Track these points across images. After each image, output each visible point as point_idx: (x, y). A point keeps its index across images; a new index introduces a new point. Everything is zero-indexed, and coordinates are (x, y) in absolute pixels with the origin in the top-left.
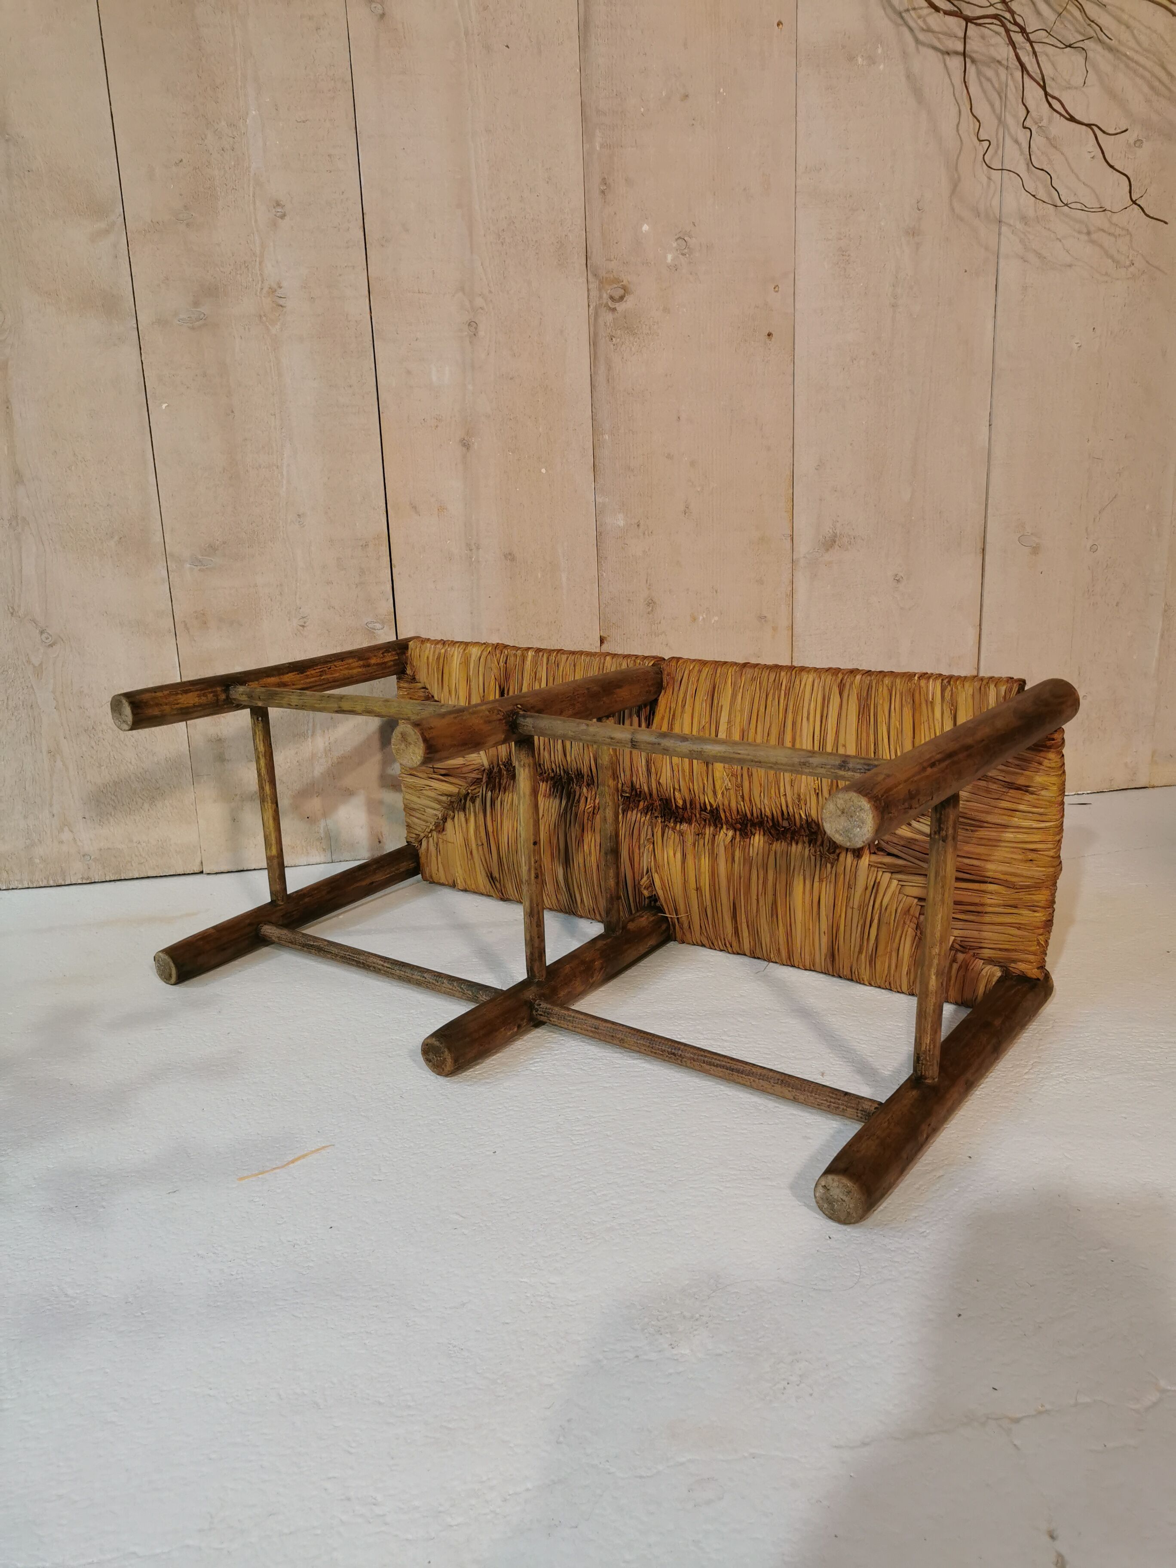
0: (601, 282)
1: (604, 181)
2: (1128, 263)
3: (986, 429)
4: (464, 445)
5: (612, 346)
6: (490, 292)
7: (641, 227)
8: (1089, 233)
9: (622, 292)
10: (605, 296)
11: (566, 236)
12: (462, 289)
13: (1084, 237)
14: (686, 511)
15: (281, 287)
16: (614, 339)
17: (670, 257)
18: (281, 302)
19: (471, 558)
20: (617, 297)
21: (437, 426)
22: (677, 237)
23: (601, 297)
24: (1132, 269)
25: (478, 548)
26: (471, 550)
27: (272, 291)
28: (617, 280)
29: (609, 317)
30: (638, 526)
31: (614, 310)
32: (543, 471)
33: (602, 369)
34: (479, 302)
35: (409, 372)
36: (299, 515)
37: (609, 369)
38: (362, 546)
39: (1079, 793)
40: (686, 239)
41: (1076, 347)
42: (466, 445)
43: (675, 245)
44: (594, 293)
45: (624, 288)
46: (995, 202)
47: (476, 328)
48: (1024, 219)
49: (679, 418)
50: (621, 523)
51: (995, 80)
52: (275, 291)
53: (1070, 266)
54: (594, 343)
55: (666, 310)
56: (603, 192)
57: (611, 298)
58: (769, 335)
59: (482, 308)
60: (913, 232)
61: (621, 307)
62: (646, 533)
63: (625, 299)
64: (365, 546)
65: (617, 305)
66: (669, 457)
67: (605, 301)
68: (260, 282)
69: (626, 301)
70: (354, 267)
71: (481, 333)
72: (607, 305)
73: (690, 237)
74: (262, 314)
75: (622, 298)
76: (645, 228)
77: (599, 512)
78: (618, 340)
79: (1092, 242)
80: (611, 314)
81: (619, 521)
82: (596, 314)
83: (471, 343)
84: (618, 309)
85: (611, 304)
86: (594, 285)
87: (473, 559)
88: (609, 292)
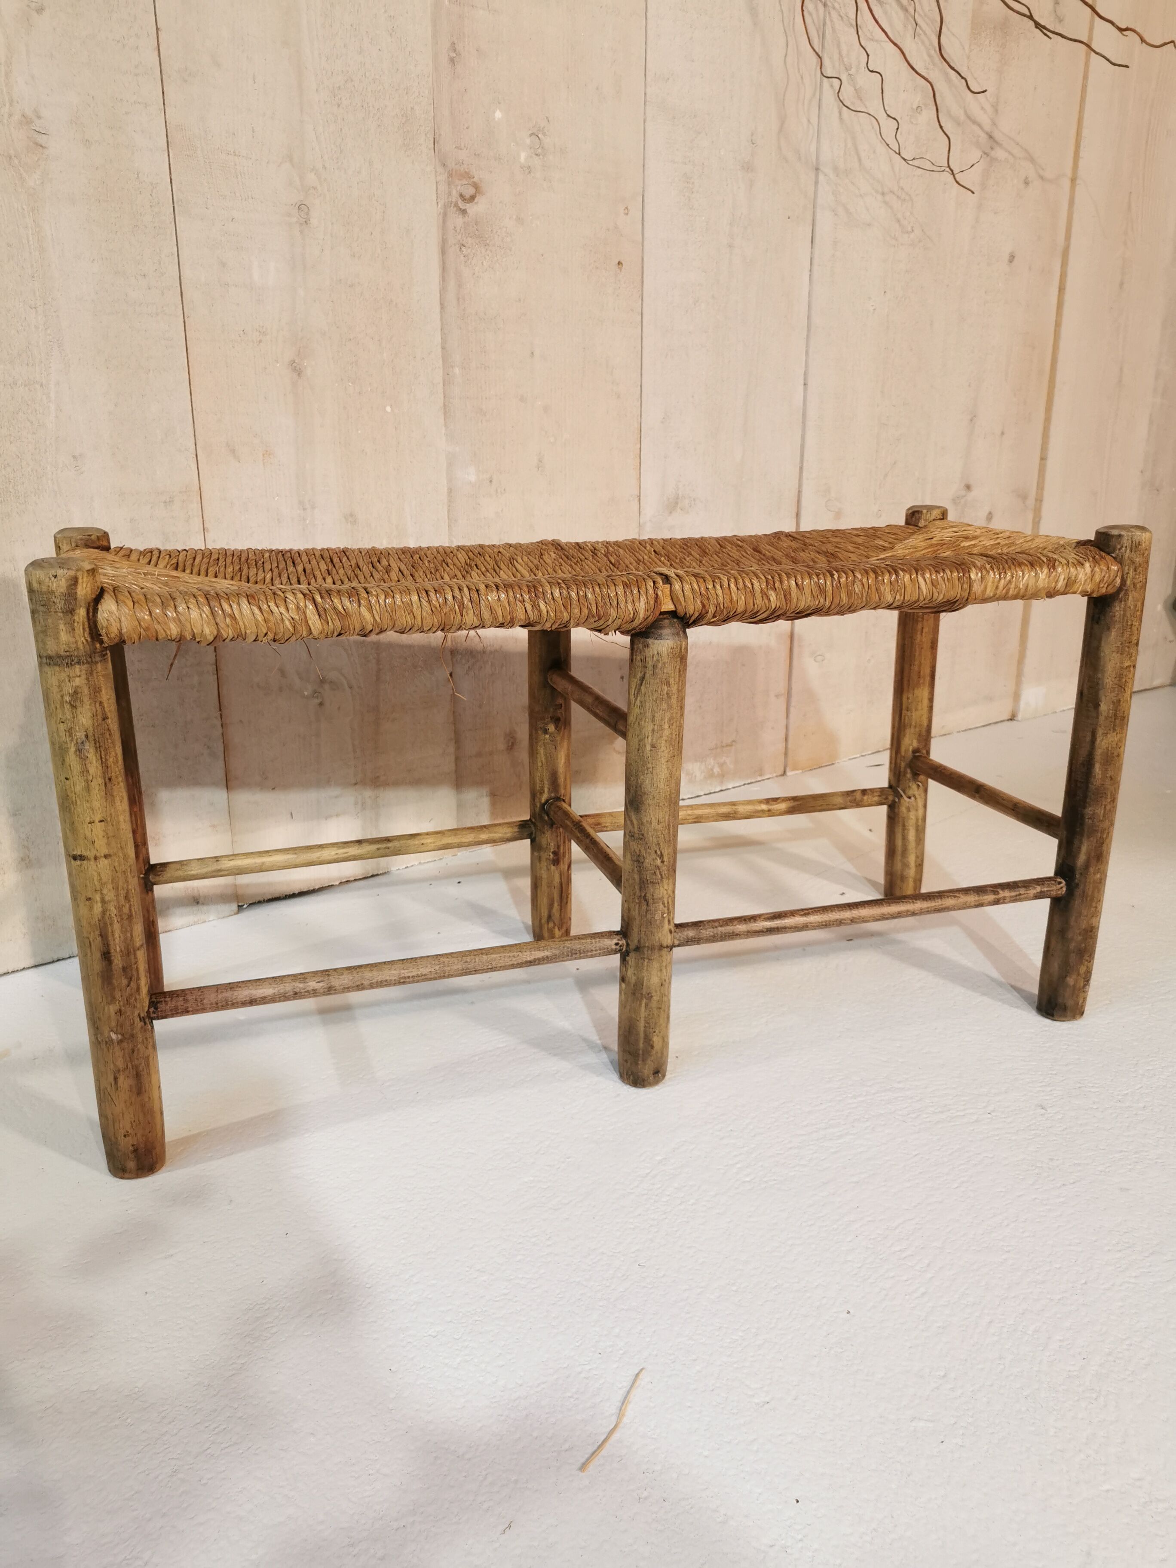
0: (450, 175)
1: (453, 47)
2: (909, 229)
3: (801, 389)
4: (295, 370)
5: (462, 257)
6: (325, 168)
7: (494, 112)
8: (883, 194)
9: (471, 191)
10: (454, 193)
11: (412, 108)
12: (290, 159)
13: (879, 197)
14: (540, 465)
15: (39, 117)
16: (464, 249)
17: (523, 156)
18: (41, 139)
19: (304, 520)
20: (468, 196)
21: (260, 341)
22: (530, 132)
23: (450, 194)
24: (912, 236)
25: (313, 507)
26: (304, 509)
27: (26, 121)
28: (467, 175)
29: (459, 220)
30: (491, 481)
31: (464, 212)
32: (388, 409)
33: (452, 284)
34: (311, 178)
35: (224, 265)
36: (74, 457)
37: (460, 286)
38: (165, 502)
40: (540, 136)
41: (872, 309)
42: (297, 370)
43: (528, 141)
44: (443, 187)
45: (476, 186)
46: (813, 148)
47: (307, 214)
48: (836, 169)
49: (532, 353)
50: (473, 478)
51: (815, 16)
52: (32, 122)
53: (869, 225)
54: (443, 252)
55: (520, 220)
56: (452, 60)
57: (461, 196)
58: (619, 264)
59: (315, 188)
60: (748, 167)
61: (472, 209)
62: (499, 491)
63: (475, 201)
64: (169, 503)
65: (467, 206)
66: (522, 399)
67: (454, 200)
68: (8, 105)
69: (477, 203)
70: (146, 105)
71: (314, 221)
72: (456, 205)
73: (544, 134)
74: (12, 152)
75: (472, 198)
76: (498, 115)
77: (451, 463)
78: (469, 250)
79: (886, 203)
80: (461, 216)
81: (470, 475)
82: (445, 214)
83: (301, 232)
84: (468, 211)
85: (461, 205)
86: (443, 177)
87: (308, 522)
88: (459, 188)
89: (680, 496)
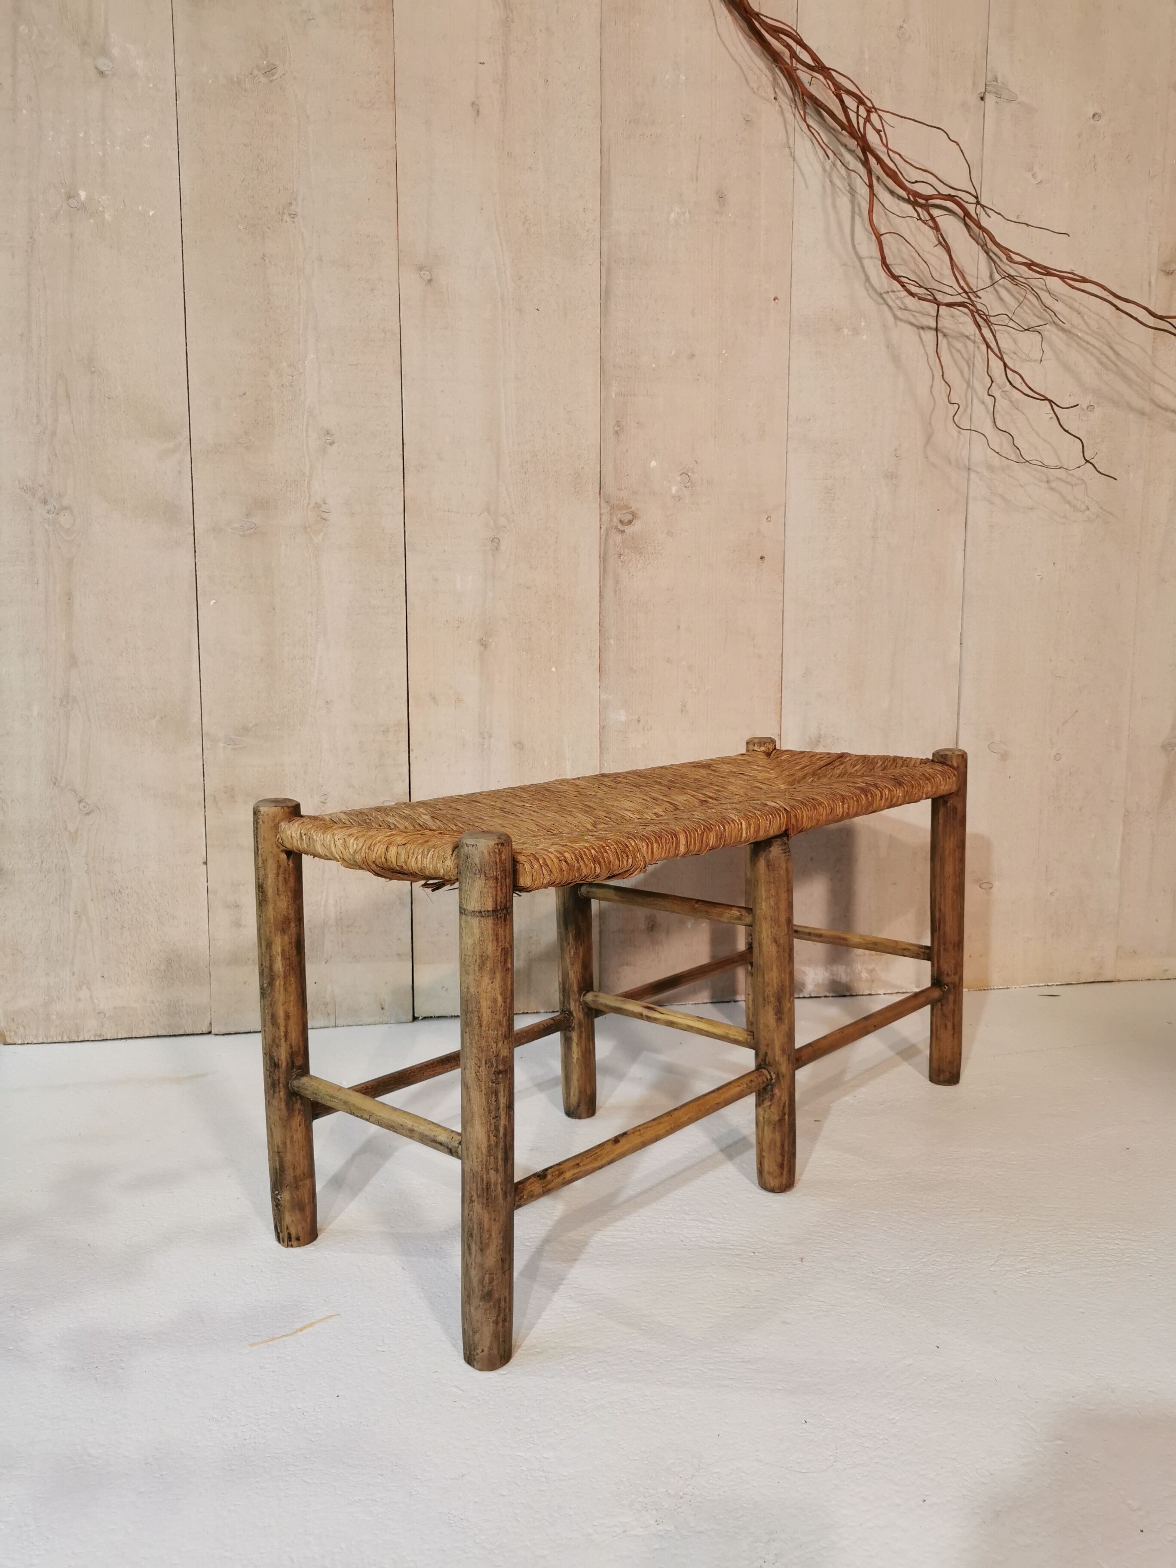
0: (612, 508)
1: (618, 423)
2: (1084, 508)
3: (957, 647)
4: (482, 644)
5: (620, 563)
6: (513, 513)
7: (650, 462)
8: (1048, 482)
9: (630, 517)
10: (615, 519)
11: (582, 468)
12: (488, 510)
13: (1044, 485)
14: (683, 709)
15: (325, 503)
16: (622, 557)
17: (674, 489)
18: (325, 516)
19: (483, 745)
20: (626, 521)
21: (458, 627)
22: (681, 472)
23: (611, 520)
24: (1087, 513)
25: (490, 737)
26: (483, 738)
27: (317, 506)
28: (627, 507)
29: (619, 538)
30: (639, 721)
31: (623, 532)
32: (554, 669)
33: (610, 582)
34: (502, 521)
35: (436, 580)
36: (327, 702)
37: (617, 582)
38: (383, 731)
39: (1049, 984)
40: (689, 474)
41: (1038, 578)
42: (484, 644)
43: (679, 478)
44: (606, 517)
45: (633, 514)
46: (965, 453)
47: (498, 544)
48: (990, 468)
49: (679, 627)
50: (623, 719)
51: (963, 351)
52: (321, 506)
53: (1032, 509)
54: (603, 559)
55: (670, 534)
56: (617, 433)
57: (621, 522)
58: (762, 558)
59: (504, 527)
60: (891, 476)
61: (629, 530)
62: (646, 728)
63: (633, 523)
64: (385, 732)
65: (626, 528)
66: (669, 660)
67: (615, 524)
68: (307, 498)
69: (634, 525)
70: (392, 489)
71: (503, 548)
72: (616, 528)
73: (693, 473)
74: (307, 525)
75: (630, 522)
76: (653, 464)
77: (603, 707)
78: (626, 558)
79: (1052, 489)
80: (620, 535)
81: (622, 716)
82: (607, 535)
83: (493, 556)
84: (626, 531)
85: (620, 527)
86: (606, 510)
87: (485, 746)
88: (619, 516)
89: (823, 736)
